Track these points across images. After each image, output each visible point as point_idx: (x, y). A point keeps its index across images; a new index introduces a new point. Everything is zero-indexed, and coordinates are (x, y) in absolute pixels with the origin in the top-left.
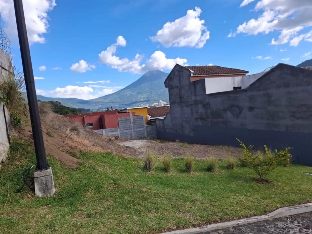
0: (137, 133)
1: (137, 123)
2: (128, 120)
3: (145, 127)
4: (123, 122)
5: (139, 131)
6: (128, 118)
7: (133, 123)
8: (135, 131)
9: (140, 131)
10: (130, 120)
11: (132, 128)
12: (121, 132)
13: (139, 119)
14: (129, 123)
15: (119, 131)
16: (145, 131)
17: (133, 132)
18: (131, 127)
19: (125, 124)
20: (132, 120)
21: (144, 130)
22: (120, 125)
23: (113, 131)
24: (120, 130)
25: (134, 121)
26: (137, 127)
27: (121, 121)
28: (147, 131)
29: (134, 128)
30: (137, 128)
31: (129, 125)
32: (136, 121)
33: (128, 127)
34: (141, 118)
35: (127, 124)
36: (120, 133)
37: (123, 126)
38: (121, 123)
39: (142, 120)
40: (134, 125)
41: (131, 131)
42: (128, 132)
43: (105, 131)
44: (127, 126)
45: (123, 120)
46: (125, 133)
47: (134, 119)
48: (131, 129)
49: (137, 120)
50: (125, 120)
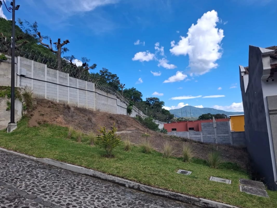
0: (221, 138)
1: (220, 129)
2: (211, 125)
3: (230, 134)
4: (206, 127)
5: (223, 136)
6: (211, 123)
7: (216, 128)
8: (219, 137)
9: (225, 136)
10: (213, 125)
11: (216, 133)
12: (204, 135)
13: (223, 124)
14: (212, 128)
15: (201, 134)
16: (231, 137)
17: (216, 137)
18: (214, 132)
19: (208, 128)
20: (215, 125)
21: (229, 136)
22: (203, 129)
23: (196, 134)
24: (203, 134)
25: (217, 126)
26: (221, 132)
27: (204, 125)
28: (233, 138)
29: (217, 133)
30: (220, 134)
31: (212, 130)
32: (219, 126)
33: (210, 132)
34: (225, 124)
35: (210, 128)
36: (203, 137)
37: (206, 130)
38: (204, 127)
39: (227, 126)
40: (217, 130)
41: (213, 135)
42: (211, 137)
43: (189, 133)
44: (210, 130)
45: (206, 125)
46: (208, 137)
47: (217, 125)
48: (214, 134)
49: (221, 125)
50: (207, 125)
